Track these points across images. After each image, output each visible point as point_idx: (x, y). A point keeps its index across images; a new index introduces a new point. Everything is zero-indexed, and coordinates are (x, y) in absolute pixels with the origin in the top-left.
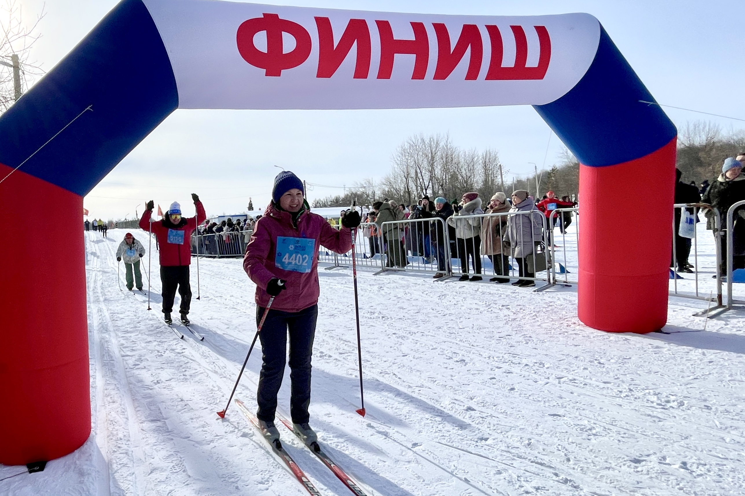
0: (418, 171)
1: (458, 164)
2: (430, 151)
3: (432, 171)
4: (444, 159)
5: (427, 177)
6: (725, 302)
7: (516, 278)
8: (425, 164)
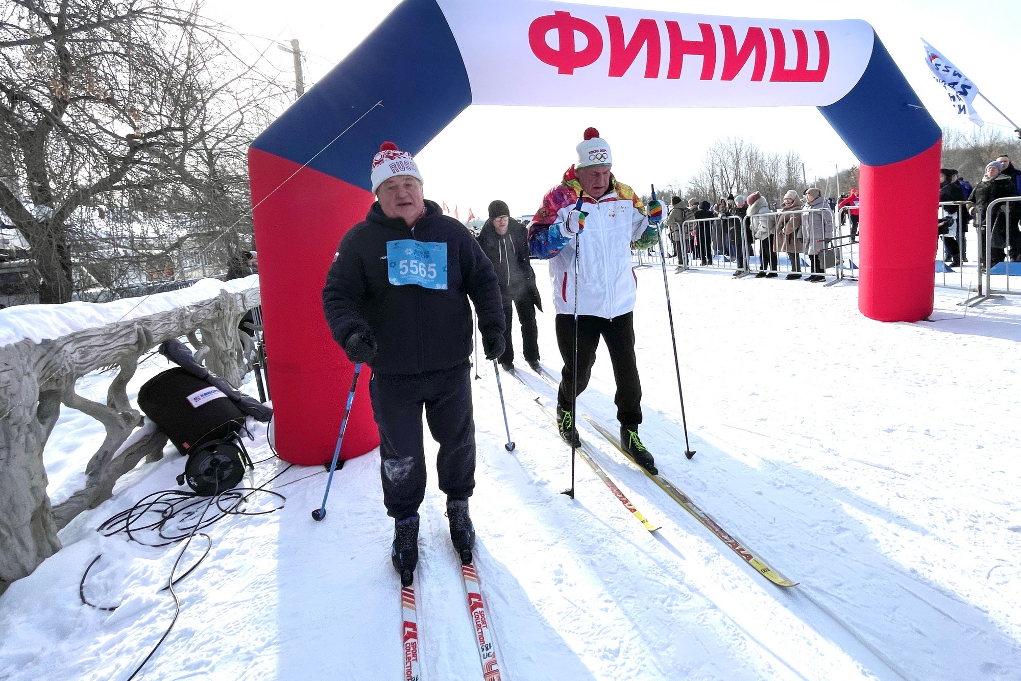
0: (724, 169)
1: (763, 161)
2: (735, 149)
3: (737, 170)
4: (749, 158)
5: (731, 176)
6: (984, 292)
7: (808, 274)
8: (730, 163)
